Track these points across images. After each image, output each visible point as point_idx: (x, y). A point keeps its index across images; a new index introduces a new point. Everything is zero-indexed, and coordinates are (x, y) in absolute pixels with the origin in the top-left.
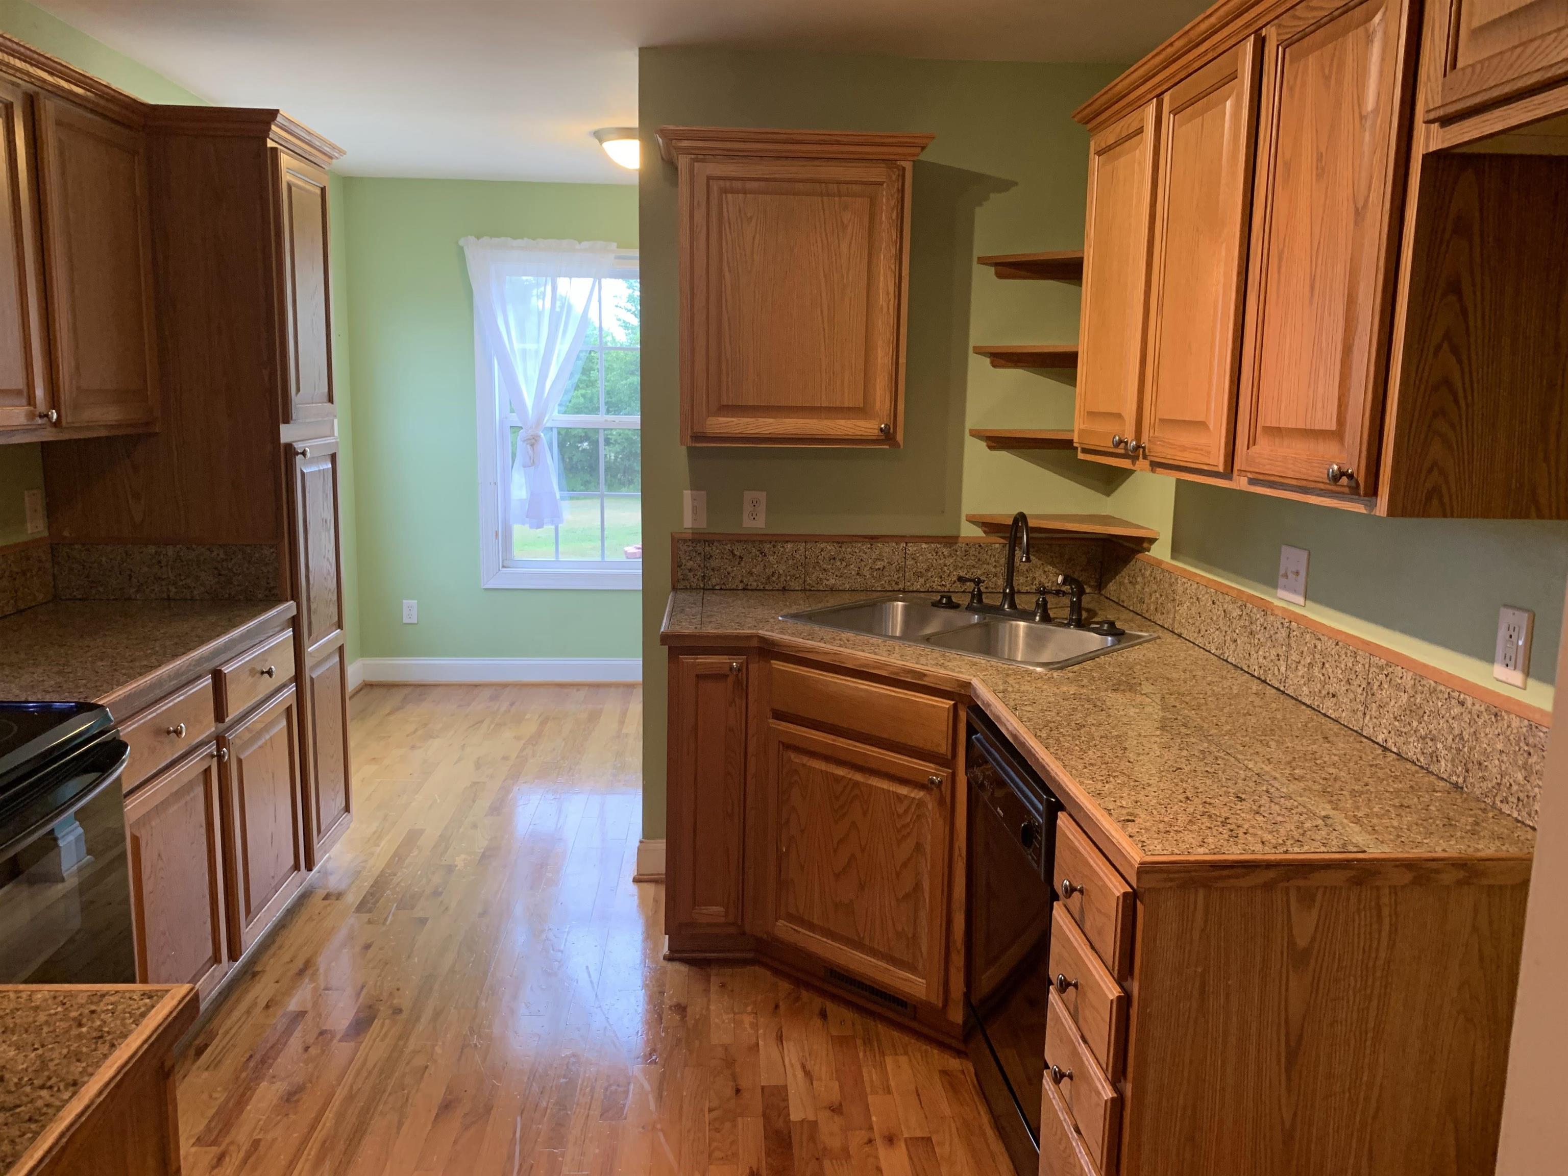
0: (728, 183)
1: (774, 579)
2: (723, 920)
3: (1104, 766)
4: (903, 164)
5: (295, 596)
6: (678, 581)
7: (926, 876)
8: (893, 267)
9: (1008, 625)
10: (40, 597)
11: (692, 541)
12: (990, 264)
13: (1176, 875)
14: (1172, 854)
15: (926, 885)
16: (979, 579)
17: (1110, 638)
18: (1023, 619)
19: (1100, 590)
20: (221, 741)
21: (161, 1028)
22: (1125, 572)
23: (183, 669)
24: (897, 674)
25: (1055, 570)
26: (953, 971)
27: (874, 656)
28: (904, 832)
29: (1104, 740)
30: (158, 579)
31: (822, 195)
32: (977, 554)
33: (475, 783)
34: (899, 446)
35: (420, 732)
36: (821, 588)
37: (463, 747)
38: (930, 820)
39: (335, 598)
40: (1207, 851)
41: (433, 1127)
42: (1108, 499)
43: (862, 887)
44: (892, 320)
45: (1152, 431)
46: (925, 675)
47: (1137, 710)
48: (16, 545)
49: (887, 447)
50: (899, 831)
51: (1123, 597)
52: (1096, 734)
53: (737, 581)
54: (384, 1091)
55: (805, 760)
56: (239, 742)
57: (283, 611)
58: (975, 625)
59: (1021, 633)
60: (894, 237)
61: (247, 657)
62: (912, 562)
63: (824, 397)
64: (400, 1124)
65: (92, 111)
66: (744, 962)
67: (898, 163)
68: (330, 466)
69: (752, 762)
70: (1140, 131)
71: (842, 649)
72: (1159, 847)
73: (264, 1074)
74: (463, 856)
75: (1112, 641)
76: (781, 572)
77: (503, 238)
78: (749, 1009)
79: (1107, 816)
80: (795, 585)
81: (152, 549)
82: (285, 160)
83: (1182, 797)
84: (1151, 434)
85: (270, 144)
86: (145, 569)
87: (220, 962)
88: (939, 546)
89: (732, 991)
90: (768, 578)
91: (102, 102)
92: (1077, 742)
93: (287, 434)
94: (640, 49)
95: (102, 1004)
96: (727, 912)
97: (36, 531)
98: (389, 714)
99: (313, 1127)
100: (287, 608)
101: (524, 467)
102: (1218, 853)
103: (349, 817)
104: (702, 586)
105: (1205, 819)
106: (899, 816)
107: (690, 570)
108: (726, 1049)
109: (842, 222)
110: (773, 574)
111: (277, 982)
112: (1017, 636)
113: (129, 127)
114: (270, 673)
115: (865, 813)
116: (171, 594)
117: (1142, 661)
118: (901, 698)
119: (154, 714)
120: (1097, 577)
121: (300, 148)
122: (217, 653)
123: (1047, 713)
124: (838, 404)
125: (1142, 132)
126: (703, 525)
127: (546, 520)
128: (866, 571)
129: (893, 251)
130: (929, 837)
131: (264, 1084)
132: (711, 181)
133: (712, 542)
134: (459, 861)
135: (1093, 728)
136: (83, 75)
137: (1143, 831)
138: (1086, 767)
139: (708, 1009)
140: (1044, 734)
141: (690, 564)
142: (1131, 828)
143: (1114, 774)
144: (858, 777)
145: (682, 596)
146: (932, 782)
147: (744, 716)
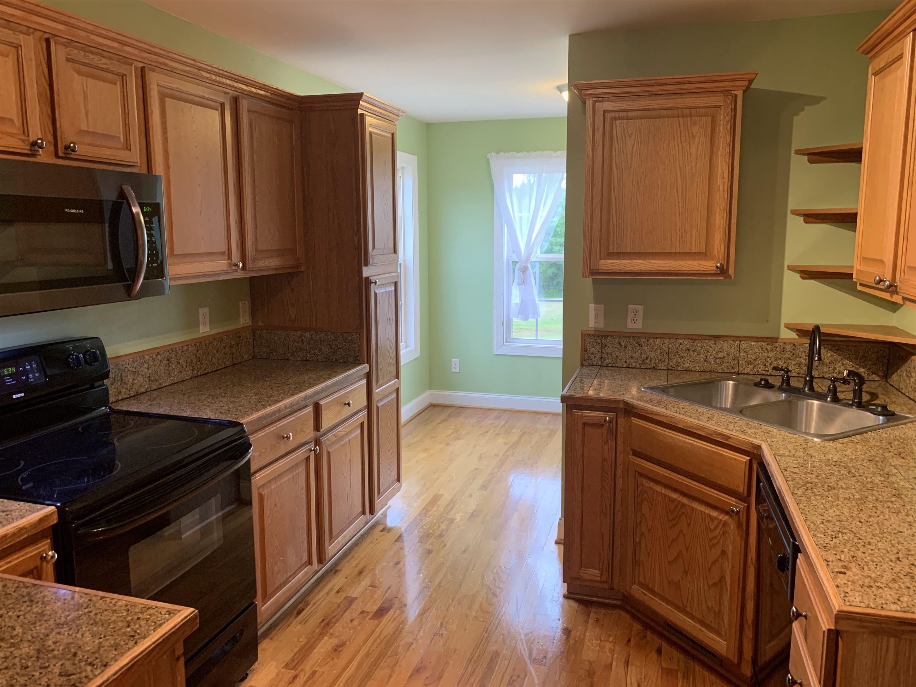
0: (617, 115)
1: (647, 361)
2: (599, 579)
3: (837, 524)
4: (736, 92)
5: (369, 362)
6: (585, 360)
7: (728, 573)
8: (727, 160)
9: (805, 403)
10: (246, 357)
11: (594, 336)
12: (804, 154)
13: (869, 624)
14: (868, 607)
15: (728, 579)
16: (788, 369)
17: (881, 417)
18: (817, 399)
19: (887, 379)
20: (317, 442)
21: (166, 635)
22: (904, 368)
23: (295, 403)
24: (711, 435)
25: (851, 363)
26: (745, 641)
27: (698, 422)
28: (714, 542)
29: (846, 501)
30: (302, 349)
31: (678, 116)
32: (792, 350)
33: (476, 469)
34: (731, 278)
35: (453, 435)
36: (679, 369)
37: (474, 447)
38: (731, 536)
39: (395, 362)
40: (899, 609)
41: (407, 682)
42: (895, 315)
43: (686, 572)
44: (726, 195)
45: (902, 274)
46: (730, 438)
47: (883, 479)
48: (235, 330)
49: (722, 278)
50: (711, 540)
51: (902, 386)
52: (841, 496)
53: (623, 362)
54: (386, 654)
55: (652, 484)
56: (328, 442)
57: (361, 370)
58: (782, 401)
59: (815, 409)
60: (728, 141)
61: (336, 396)
62: (745, 354)
63: (678, 246)
64: (390, 677)
65: (269, 102)
66: (614, 607)
67: (732, 92)
68: (394, 288)
69: (619, 482)
70: (901, 57)
71: (676, 415)
72: (858, 600)
73: (327, 632)
74: (461, 514)
75: (883, 420)
76: (652, 357)
77: (511, 153)
78: (611, 639)
79: (825, 566)
80: (661, 366)
81: (299, 333)
82: (369, 120)
83: (893, 558)
84: (902, 277)
85: (360, 112)
86: (296, 344)
87: (312, 564)
88: (764, 344)
89: (603, 625)
90: (644, 361)
91: (276, 97)
92: (824, 502)
93: (366, 272)
94: (570, 36)
95: (145, 614)
96: (601, 574)
97: (245, 322)
98: (439, 423)
99: (344, 669)
100: (364, 368)
101: (519, 285)
102: (908, 612)
103: (399, 485)
104: (600, 364)
105: (907, 579)
106: (711, 531)
107: (592, 354)
108: (591, 664)
109: (692, 133)
110: (647, 358)
111: (346, 578)
112: (812, 410)
113: (288, 108)
114: (349, 404)
115: (689, 525)
116: (308, 358)
117: (901, 438)
118: (714, 452)
119: (275, 428)
120: (885, 369)
121: (379, 112)
122: (317, 393)
123: (809, 475)
124: (688, 251)
125: (902, 57)
126: (601, 326)
127: (530, 316)
128: (711, 359)
129: (728, 149)
130: (731, 547)
131: (326, 638)
132: (606, 114)
133: (607, 337)
134: (458, 517)
135: (841, 491)
136: (264, 85)
137: (850, 583)
138: (823, 523)
139: (585, 635)
140: (799, 492)
141: (592, 350)
142: (841, 580)
143: (844, 531)
144: (685, 501)
145: (586, 370)
146: (733, 511)
147: (614, 452)
